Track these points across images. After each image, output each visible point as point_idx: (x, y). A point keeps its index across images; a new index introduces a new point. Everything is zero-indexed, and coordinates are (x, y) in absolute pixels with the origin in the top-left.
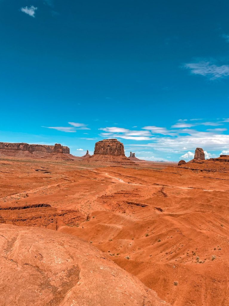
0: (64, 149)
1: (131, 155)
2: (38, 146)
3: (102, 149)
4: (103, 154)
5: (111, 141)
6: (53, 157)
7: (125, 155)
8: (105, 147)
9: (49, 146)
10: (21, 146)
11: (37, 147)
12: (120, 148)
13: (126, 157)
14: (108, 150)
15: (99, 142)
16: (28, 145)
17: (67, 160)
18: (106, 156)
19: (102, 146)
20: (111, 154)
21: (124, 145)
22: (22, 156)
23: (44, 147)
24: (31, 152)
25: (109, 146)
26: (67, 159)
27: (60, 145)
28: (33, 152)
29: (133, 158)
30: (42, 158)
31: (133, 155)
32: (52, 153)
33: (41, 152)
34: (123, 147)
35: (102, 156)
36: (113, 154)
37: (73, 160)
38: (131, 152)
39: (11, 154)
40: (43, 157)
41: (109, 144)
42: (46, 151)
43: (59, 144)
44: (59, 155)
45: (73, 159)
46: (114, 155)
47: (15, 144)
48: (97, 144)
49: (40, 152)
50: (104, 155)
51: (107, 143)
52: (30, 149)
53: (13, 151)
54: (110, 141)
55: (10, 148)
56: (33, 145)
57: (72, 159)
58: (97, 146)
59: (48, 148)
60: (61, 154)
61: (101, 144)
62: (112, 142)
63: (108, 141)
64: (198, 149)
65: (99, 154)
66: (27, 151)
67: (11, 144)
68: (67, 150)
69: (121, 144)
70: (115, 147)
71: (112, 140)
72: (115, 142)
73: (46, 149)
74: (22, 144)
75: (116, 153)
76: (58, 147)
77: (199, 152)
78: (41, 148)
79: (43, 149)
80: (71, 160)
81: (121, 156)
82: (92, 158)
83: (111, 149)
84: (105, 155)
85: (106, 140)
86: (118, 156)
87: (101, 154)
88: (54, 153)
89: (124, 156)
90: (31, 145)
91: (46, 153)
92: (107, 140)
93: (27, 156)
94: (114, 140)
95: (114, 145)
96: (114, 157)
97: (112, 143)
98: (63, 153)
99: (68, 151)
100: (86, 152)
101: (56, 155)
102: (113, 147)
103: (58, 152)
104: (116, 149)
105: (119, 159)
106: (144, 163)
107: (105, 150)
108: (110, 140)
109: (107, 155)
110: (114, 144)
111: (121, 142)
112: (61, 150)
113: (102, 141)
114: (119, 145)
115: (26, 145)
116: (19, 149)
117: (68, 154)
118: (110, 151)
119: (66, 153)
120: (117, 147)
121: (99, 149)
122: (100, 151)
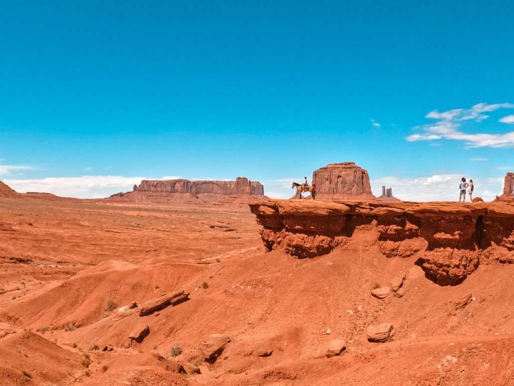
0: (253, 186)
1: (384, 193)
2: (207, 183)
3: (327, 183)
4: (329, 193)
5: (344, 166)
6: (235, 202)
7: (371, 193)
8: (333, 178)
9: (225, 182)
10: (177, 185)
11: (204, 185)
12: (362, 179)
13: (374, 197)
14: (339, 184)
15: (321, 169)
16: (188, 182)
18: (335, 196)
19: (326, 177)
20: (344, 192)
22: (180, 203)
23: (217, 185)
24: (196, 195)
25: (341, 177)
27: (245, 179)
28: (199, 195)
29: (387, 198)
30: (215, 205)
31: (388, 193)
32: (232, 196)
33: (212, 194)
34: (368, 178)
35: (326, 196)
36: (348, 192)
38: (384, 187)
39: (164, 199)
40: (217, 203)
41: (341, 172)
42: (220, 191)
43: (244, 178)
44: (245, 198)
46: (351, 194)
47: (168, 182)
48: (315, 174)
49: (210, 194)
50: (331, 195)
51: (336, 170)
52: (194, 189)
53: (165, 194)
54: (341, 166)
55: (159, 189)
56: (198, 182)
58: (315, 178)
59: (224, 186)
60: (248, 196)
61: (323, 173)
62: (346, 168)
63: (338, 166)
64: (509, 175)
65: (322, 193)
66: (188, 194)
67: (161, 182)
68: (259, 189)
69: (363, 173)
70: (352, 178)
71: (346, 164)
72: (351, 168)
73: (221, 187)
74: (179, 181)
75: (354, 189)
76: (242, 182)
77: (512, 180)
78: (211, 186)
79: (216, 188)
81: (365, 196)
83: (344, 183)
84: (334, 194)
85: (334, 166)
86: (357, 195)
87: (325, 193)
88: (236, 196)
89: (370, 195)
90: (194, 183)
91: (220, 195)
92: (336, 164)
93: (189, 202)
94: (350, 164)
95: (349, 175)
96: (352, 198)
97: (345, 171)
98: (253, 195)
99: (261, 191)
101: (239, 199)
102: (347, 178)
103: (243, 192)
104: (354, 181)
107: (333, 186)
108: (341, 164)
109: (338, 195)
110: (351, 172)
111: (363, 168)
112: (248, 189)
113: (326, 168)
114: (359, 174)
115: (186, 183)
116: (173, 191)
117: (259, 196)
118: (344, 187)
119: (257, 194)
120: (357, 178)
121: (321, 183)
122: (324, 187)
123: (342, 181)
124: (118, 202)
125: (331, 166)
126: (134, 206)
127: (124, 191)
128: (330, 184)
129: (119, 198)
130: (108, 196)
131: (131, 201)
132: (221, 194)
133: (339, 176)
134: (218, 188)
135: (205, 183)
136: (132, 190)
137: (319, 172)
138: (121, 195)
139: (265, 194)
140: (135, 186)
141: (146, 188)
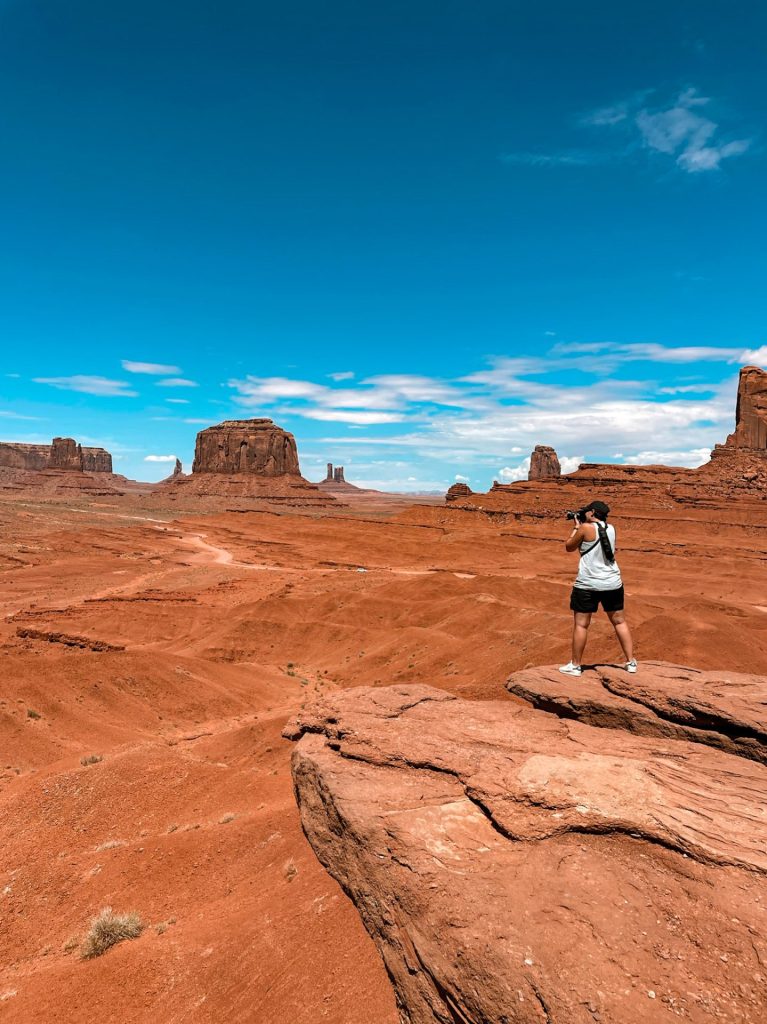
0: (92, 455)
1: (330, 475)
3: (222, 454)
4: (223, 471)
5: (252, 425)
6: (49, 484)
7: (300, 474)
8: (232, 445)
9: (34, 447)
12: (284, 450)
13: (304, 480)
14: (243, 457)
15: (211, 428)
17: (100, 494)
18: (236, 478)
19: (220, 443)
20: (253, 472)
21: (297, 441)
23: (18, 450)
25: (246, 444)
26: (99, 491)
27: (70, 442)
29: (336, 484)
30: (9, 488)
31: (336, 476)
32: (43, 472)
33: (7, 469)
34: (293, 447)
35: (220, 477)
36: (259, 471)
37: (121, 495)
38: (330, 466)
40: (10, 484)
41: (247, 435)
42: (23, 463)
43: (68, 440)
44: (70, 477)
45: (121, 490)
46: (264, 475)
48: (201, 438)
49: (2, 468)
50: (229, 476)
51: (238, 431)
54: (248, 425)
57: (118, 491)
58: (201, 444)
59: (31, 454)
60: (76, 473)
61: (215, 437)
62: (256, 429)
63: (241, 425)
64: (539, 449)
65: (211, 471)
68: (102, 461)
69: (286, 438)
70: (265, 446)
71: (256, 422)
72: (265, 429)
73: (25, 456)
75: (270, 466)
76: (63, 449)
77: (544, 458)
78: (5, 453)
79: (14, 457)
80: (113, 494)
81: (287, 478)
82: (185, 487)
83: (252, 455)
84: (234, 473)
85: (236, 424)
86: (275, 476)
87: (218, 472)
88: (51, 472)
89: (297, 478)
91: (23, 471)
92: (239, 422)
94: (263, 422)
95: (261, 441)
96: (265, 481)
97: (255, 434)
98: (85, 472)
99: (105, 465)
100: (175, 466)
101: (57, 479)
102: (258, 447)
103: (66, 466)
104: (270, 452)
105: (282, 485)
106: (372, 499)
107: (232, 459)
108: (247, 422)
109: (240, 475)
110: (261, 435)
111: (286, 429)
112: (75, 460)
113: (220, 428)
114: (278, 440)
117: (104, 475)
118: (251, 462)
119: (98, 471)
120: (274, 447)
121: (212, 454)
122: (216, 460)
123: (249, 451)
125: (229, 424)
128: (227, 456)
132: (26, 469)
133: (244, 443)
134: (18, 456)
137: (208, 434)
139: (114, 472)
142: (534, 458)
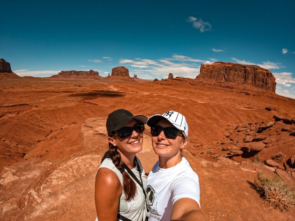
0: (95, 72)
1: (134, 76)
3: (116, 72)
4: (116, 75)
5: (121, 67)
6: (89, 77)
8: (118, 71)
9: (87, 71)
10: (72, 72)
12: (127, 71)
13: (130, 77)
14: (120, 73)
16: (76, 71)
17: (97, 79)
18: (118, 76)
19: (116, 70)
20: (121, 75)
21: (129, 70)
22: (73, 78)
24: (78, 75)
27: (92, 70)
28: (79, 75)
29: (135, 78)
30: (83, 78)
31: (135, 76)
34: (128, 71)
35: (116, 76)
37: (100, 79)
38: (134, 75)
39: (68, 77)
41: (120, 69)
44: (92, 76)
46: (123, 76)
47: (69, 71)
48: (113, 70)
49: (82, 75)
52: (77, 74)
53: (68, 75)
55: (67, 74)
56: (79, 71)
57: (100, 78)
59: (86, 73)
64: (170, 74)
65: (114, 75)
66: (75, 75)
67: (67, 71)
68: (97, 73)
72: (123, 68)
74: (73, 71)
75: (124, 74)
76: (91, 71)
77: (171, 75)
78: (83, 72)
79: (84, 73)
81: (127, 77)
82: (110, 78)
83: (121, 72)
85: (119, 67)
86: (125, 76)
88: (89, 75)
90: (77, 72)
91: (85, 75)
93: (76, 78)
94: (123, 67)
95: (122, 70)
96: (123, 77)
98: (94, 75)
103: (92, 74)
104: (124, 72)
105: (126, 78)
106: (142, 81)
107: (118, 73)
110: (123, 69)
111: (127, 68)
113: (116, 68)
114: (126, 70)
115: (75, 72)
116: (71, 74)
117: (97, 76)
118: (121, 74)
122: (115, 73)
124: (54, 78)
126: (58, 79)
127: (56, 75)
129: (54, 77)
130: (51, 76)
131: (58, 77)
133: (120, 70)
135: (81, 71)
136: (58, 74)
138: (55, 76)
139: (99, 75)
140: (59, 73)
141: (63, 73)
142: (169, 75)
